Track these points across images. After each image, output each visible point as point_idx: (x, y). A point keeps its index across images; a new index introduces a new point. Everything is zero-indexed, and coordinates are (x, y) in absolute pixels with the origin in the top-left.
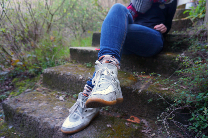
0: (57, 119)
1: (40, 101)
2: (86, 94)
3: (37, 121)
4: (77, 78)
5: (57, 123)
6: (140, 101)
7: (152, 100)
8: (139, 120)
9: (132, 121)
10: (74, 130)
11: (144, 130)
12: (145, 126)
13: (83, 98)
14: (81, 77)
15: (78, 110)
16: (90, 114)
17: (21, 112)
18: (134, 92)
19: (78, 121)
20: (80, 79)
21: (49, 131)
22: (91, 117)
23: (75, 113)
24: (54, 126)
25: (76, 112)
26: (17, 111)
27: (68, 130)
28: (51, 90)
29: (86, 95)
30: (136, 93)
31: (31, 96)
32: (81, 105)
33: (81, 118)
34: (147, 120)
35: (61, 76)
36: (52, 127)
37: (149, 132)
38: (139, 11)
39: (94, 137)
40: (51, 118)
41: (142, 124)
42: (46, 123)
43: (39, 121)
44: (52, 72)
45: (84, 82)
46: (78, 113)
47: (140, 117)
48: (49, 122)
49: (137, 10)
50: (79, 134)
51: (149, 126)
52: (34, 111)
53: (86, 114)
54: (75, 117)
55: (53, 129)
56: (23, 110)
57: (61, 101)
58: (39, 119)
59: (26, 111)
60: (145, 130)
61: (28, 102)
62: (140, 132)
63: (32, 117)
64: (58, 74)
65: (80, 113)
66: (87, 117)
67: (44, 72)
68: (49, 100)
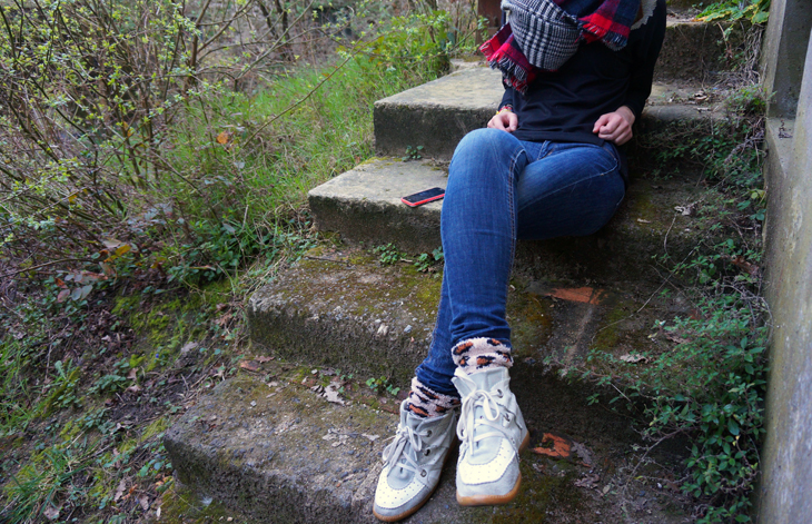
0: (347, 475)
1: (272, 415)
2: (421, 408)
3: (295, 489)
4: (371, 330)
5: (354, 491)
6: (566, 398)
7: (597, 398)
8: (567, 447)
9: (549, 452)
10: (408, 508)
11: (581, 478)
12: (582, 466)
13: (416, 423)
14: (383, 329)
15: (407, 456)
16: (437, 457)
17: (236, 463)
18: (546, 376)
19: (411, 485)
20: (382, 335)
21: (336, 514)
22: (441, 463)
23: (400, 465)
24: (350, 499)
25: (403, 461)
26: (220, 461)
27: (394, 512)
28: (286, 364)
29: (421, 412)
30: (553, 377)
31: (236, 399)
32: (412, 441)
33: (418, 473)
34: (588, 445)
35: (314, 321)
36: (344, 504)
37: (596, 485)
38: (538, 65)
39: (460, 519)
40: (331, 475)
41: (574, 459)
42: (322, 494)
43: (300, 488)
44: (278, 308)
45: (394, 342)
46: (409, 464)
47: (569, 436)
48: (331, 488)
49: (531, 62)
50: (420, 515)
51: (594, 465)
52: (274, 458)
53: (429, 460)
54: (404, 475)
55: (349, 507)
56: (240, 457)
57: (335, 407)
58: (298, 482)
59: (251, 462)
60: (584, 479)
61: (240, 425)
62: (572, 486)
63: (274, 477)
64: (304, 317)
65: (414, 464)
66: (433, 468)
67: (252, 308)
68: (298, 406)
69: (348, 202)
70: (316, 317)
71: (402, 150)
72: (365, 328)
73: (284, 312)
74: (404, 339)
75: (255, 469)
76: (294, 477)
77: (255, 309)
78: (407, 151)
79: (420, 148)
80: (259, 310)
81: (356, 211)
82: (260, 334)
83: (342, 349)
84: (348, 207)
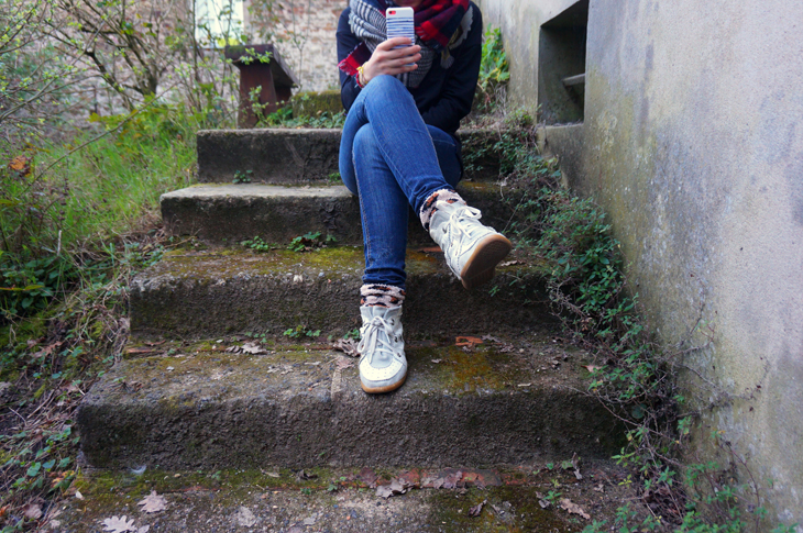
2: (379, 304)
3: (266, 404)
4: (286, 281)
8: (478, 339)
9: (467, 343)
12: (496, 344)
13: (383, 312)
14: (298, 277)
15: (382, 342)
17: (187, 404)
19: (393, 364)
20: (299, 283)
23: (379, 350)
24: (327, 394)
25: (380, 346)
29: (381, 306)
31: (146, 369)
33: (395, 354)
34: (493, 335)
35: (220, 287)
36: (324, 399)
37: (513, 350)
40: (297, 387)
41: (489, 343)
42: (296, 400)
43: (271, 402)
44: (172, 283)
45: (311, 287)
46: (386, 347)
47: (475, 333)
48: (303, 393)
51: (505, 342)
52: (228, 391)
54: (385, 357)
55: (329, 401)
56: (190, 397)
58: (268, 398)
59: (204, 398)
60: (503, 349)
61: (168, 382)
62: (497, 354)
63: (239, 402)
64: (206, 286)
65: (390, 347)
67: (138, 290)
68: (222, 362)
69: (210, 200)
70: (221, 282)
71: (230, 176)
72: (279, 281)
73: (180, 285)
74: (321, 282)
75: (213, 402)
76: (263, 396)
77: (143, 289)
78: (236, 176)
79: (249, 172)
80: (147, 289)
81: (220, 207)
82: (145, 319)
83: (251, 311)
84: (210, 205)
